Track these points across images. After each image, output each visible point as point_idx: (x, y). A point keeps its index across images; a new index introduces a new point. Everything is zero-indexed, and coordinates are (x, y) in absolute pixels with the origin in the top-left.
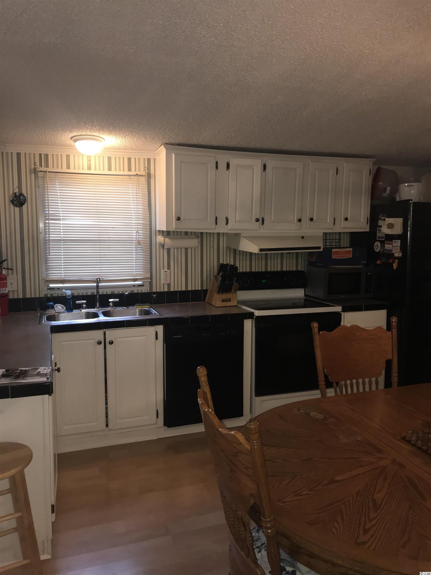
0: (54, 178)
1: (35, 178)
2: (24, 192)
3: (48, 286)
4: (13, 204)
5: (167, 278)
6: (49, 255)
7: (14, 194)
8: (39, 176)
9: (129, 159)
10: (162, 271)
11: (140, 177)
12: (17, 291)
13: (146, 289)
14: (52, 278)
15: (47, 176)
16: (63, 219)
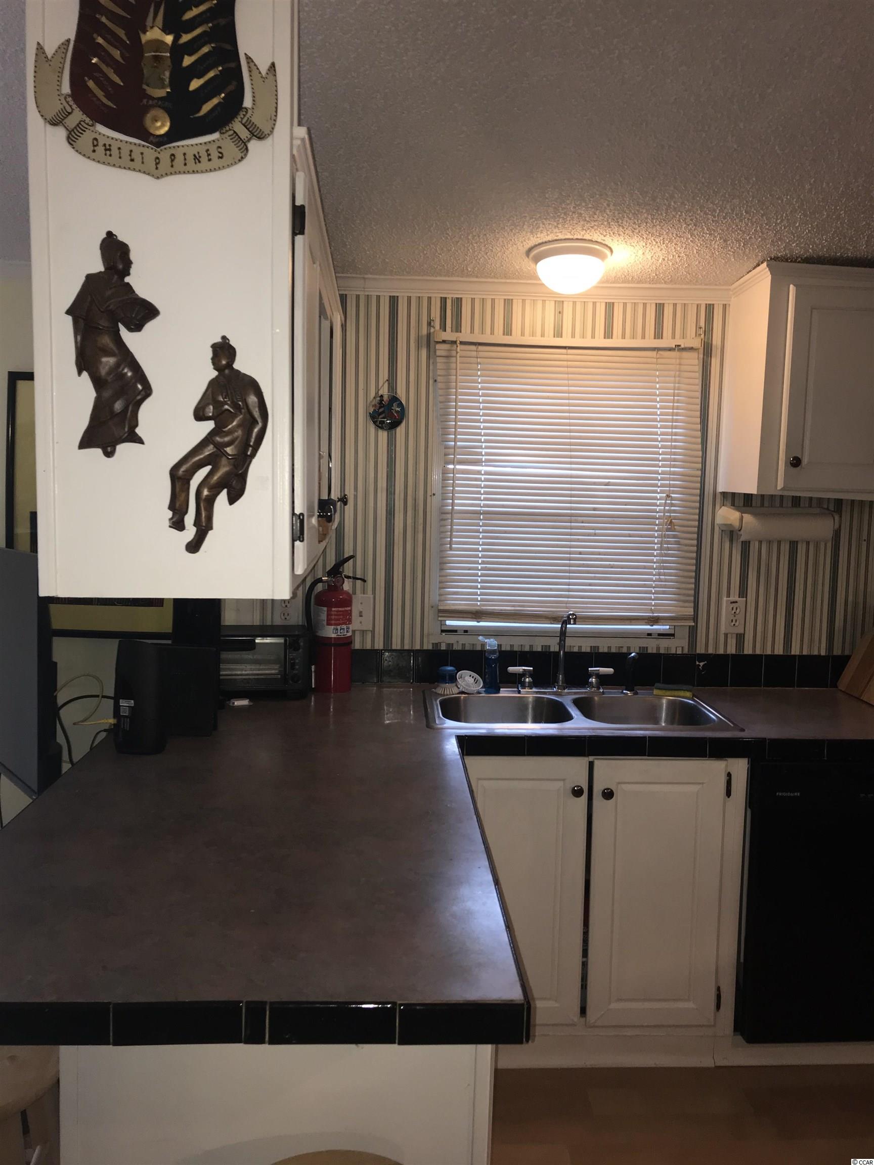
0: (473, 357)
1: (428, 358)
2: (401, 394)
3: (442, 623)
4: (375, 423)
5: (735, 618)
6: (451, 549)
7: (379, 399)
8: (438, 353)
9: (660, 308)
10: (725, 599)
11: (685, 354)
12: (372, 631)
13: (678, 646)
14: (454, 604)
15: (457, 353)
16: (487, 461)
